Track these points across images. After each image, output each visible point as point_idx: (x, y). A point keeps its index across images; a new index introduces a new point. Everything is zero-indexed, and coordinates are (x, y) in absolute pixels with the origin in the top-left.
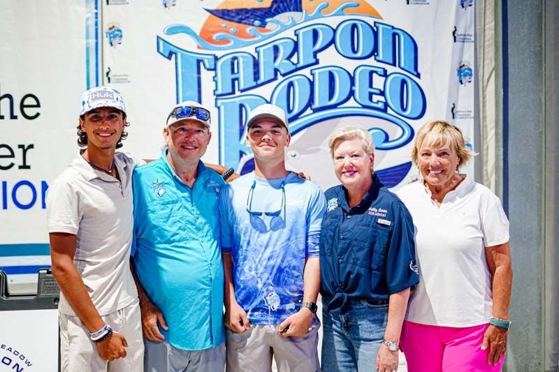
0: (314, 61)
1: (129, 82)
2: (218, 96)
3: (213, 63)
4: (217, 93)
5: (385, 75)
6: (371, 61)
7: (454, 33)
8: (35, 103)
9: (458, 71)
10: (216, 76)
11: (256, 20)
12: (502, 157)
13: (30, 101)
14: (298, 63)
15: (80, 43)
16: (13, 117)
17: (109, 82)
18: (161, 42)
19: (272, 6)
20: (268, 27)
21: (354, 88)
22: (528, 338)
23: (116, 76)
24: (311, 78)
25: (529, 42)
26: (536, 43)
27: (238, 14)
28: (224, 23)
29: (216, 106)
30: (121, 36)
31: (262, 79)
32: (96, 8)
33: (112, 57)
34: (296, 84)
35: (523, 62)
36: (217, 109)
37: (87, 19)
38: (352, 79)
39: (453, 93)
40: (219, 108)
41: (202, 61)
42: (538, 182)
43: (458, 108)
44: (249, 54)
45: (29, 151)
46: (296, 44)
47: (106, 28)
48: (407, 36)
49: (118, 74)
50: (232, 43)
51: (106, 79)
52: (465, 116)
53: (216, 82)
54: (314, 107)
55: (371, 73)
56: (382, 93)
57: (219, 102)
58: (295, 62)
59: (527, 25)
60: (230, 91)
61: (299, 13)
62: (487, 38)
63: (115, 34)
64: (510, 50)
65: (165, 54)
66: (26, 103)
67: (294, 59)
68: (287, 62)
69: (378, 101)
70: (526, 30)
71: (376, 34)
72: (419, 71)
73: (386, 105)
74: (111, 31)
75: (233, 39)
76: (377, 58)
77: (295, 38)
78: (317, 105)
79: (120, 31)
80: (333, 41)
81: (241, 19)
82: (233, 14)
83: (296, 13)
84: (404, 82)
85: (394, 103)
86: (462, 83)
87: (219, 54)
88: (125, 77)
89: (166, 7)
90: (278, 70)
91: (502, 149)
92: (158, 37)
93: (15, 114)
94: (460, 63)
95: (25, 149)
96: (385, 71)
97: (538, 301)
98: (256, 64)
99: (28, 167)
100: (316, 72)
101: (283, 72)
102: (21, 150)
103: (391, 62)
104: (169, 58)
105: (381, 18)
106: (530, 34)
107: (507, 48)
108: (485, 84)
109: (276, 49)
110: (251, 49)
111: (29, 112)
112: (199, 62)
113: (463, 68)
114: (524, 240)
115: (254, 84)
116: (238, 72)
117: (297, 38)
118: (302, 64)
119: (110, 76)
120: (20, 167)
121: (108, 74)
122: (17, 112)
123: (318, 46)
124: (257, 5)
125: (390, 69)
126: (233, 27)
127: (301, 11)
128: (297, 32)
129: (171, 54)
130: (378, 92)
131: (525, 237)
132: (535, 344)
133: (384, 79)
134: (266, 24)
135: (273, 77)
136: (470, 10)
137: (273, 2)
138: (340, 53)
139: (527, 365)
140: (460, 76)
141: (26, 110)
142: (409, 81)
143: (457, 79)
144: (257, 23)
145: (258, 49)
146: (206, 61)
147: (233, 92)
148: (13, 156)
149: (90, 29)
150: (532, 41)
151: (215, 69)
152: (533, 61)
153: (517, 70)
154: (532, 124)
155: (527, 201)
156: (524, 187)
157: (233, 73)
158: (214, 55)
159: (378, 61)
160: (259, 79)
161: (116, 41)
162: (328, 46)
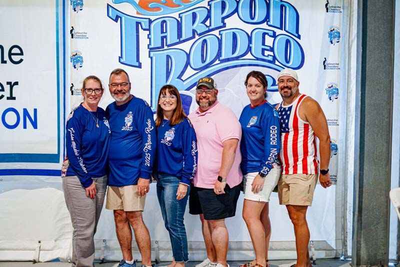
0: (222, 24)
1: (88, 38)
2: (151, 49)
3: (148, 25)
4: (150, 47)
5: (274, 36)
6: (264, 26)
7: (326, 5)
8: (19, 52)
9: (330, 34)
10: (150, 34)
12: (360, 98)
13: (15, 50)
14: (210, 26)
16: (4, 62)
17: (72, 37)
18: (110, 9)
21: (251, 45)
22: (377, 234)
23: (77, 33)
24: (219, 37)
25: (383, 13)
26: (389, 14)
29: (149, 57)
30: (82, 4)
31: (184, 38)
34: (208, 42)
35: (378, 27)
36: (150, 59)
38: (250, 38)
39: (325, 50)
40: (151, 58)
41: (140, 23)
42: (387, 118)
43: (329, 61)
44: (175, 18)
45: (15, 87)
46: (209, 11)
48: (291, 7)
49: (79, 32)
50: (162, 10)
51: (70, 35)
52: (333, 68)
53: (150, 39)
54: (221, 58)
55: (264, 34)
56: (272, 49)
57: (152, 54)
58: (208, 25)
60: (160, 46)
63: (78, 3)
64: (368, 19)
65: (113, 17)
67: (208, 23)
68: (202, 24)
69: (268, 55)
70: (381, 4)
71: (268, 5)
72: (300, 34)
73: (274, 58)
74: (75, 0)
75: (163, 7)
76: (269, 23)
77: (209, 8)
78: (223, 57)
80: (236, 10)
85: (281, 57)
86: (332, 43)
87: (152, 18)
88: (85, 35)
91: (360, 93)
92: (108, 5)
93: (5, 60)
94: (331, 28)
95: (12, 85)
96: (274, 33)
97: (385, 207)
98: (179, 25)
99: (14, 98)
100: (224, 33)
101: (199, 32)
102: (9, 85)
103: (279, 27)
104: (117, 22)
106: (384, 6)
107: (367, 17)
108: (351, 44)
109: (194, 16)
110: (176, 15)
111: (16, 58)
112: (138, 23)
113: (333, 32)
114: (376, 160)
115: (178, 40)
116: (166, 32)
117: (210, 8)
118: (213, 27)
119: (73, 33)
120: (8, 98)
121: (72, 31)
122: (6, 58)
123: (225, 14)
125: (278, 32)
128: (210, 3)
129: (117, 18)
130: (268, 48)
131: (376, 159)
132: (382, 239)
133: (273, 39)
135: (192, 36)
138: (242, 20)
139: (376, 254)
140: (331, 38)
141: (12, 56)
142: (292, 41)
143: (328, 40)
145: (181, 15)
146: (143, 23)
147: (163, 47)
148: (3, 90)
150: (385, 12)
151: (149, 30)
152: (385, 27)
153: (373, 33)
154: (384, 74)
155: (379, 131)
156: (376, 121)
157: (162, 32)
158: (149, 19)
159: (270, 26)
160: (181, 37)
161: (78, 8)
162: (233, 13)
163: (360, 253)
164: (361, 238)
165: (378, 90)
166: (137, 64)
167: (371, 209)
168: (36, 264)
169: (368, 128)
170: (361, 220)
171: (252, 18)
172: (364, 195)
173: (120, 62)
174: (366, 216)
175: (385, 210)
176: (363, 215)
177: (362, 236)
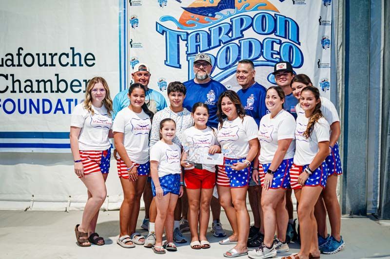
0: (241, 35)
1: (142, 47)
3: (186, 36)
4: (188, 53)
5: (280, 43)
6: (273, 36)
7: (320, 20)
8: (92, 58)
9: (322, 42)
10: (187, 43)
11: (209, 13)
12: (344, 89)
13: (90, 57)
14: (232, 36)
15: (116, 26)
16: (81, 65)
17: (132, 47)
18: (158, 26)
19: (218, 6)
20: (216, 17)
21: (262, 51)
22: (358, 191)
23: (135, 43)
24: (239, 45)
25: (362, 26)
26: (366, 26)
27: (200, 10)
28: (192, 15)
29: (187, 60)
30: (138, 23)
31: (212, 45)
32: (125, 8)
33: (133, 34)
34: (231, 48)
35: (358, 36)
36: (187, 62)
37: (120, 13)
38: (262, 45)
39: (319, 53)
40: (189, 61)
41: (180, 35)
42: (365, 104)
43: (322, 62)
44: (206, 31)
46: (231, 26)
47: (130, 18)
52: (325, 67)
53: (187, 47)
54: (240, 60)
55: (273, 42)
56: (279, 53)
57: (189, 58)
58: (231, 36)
59: (360, 16)
60: (195, 52)
61: (233, 10)
62: (340, 23)
63: (134, 21)
64: (350, 30)
65: (160, 32)
66: (87, 58)
67: (230, 35)
68: (226, 36)
69: (276, 58)
70: (360, 19)
71: (275, 21)
72: (300, 41)
73: (281, 59)
74: (133, 20)
76: (276, 34)
77: (231, 23)
78: (242, 59)
79: (137, 20)
80: (252, 25)
81: (201, 13)
82: (197, 10)
83: (231, 9)
84: (291, 47)
85: (285, 59)
86: (324, 48)
87: (189, 32)
88: (140, 45)
89: (161, 6)
90: (221, 41)
92: (157, 23)
93: (82, 64)
94: (323, 37)
96: (280, 41)
97: (364, 170)
98: (209, 36)
100: (242, 42)
101: (224, 41)
102: (85, 82)
103: (284, 36)
104: (163, 34)
105: (278, 12)
106: (362, 21)
108: (338, 49)
109: (220, 29)
110: (206, 29)
111: (90, 63)
112: (178, 36)
113: (325, 40)
114: (357, 136)
115: (208, 48)
116: (199, 42)
117: (232, 23)
118: (234, 37)
119: (132, 43)
121: (131, 42)
122: (83, 62)
123: (243, 27)
124: (210, 5)
125: (283, 40)
126: (197, 17)
127: (234, 8)
128: (232, 20)
129: (163, 31)
130: (276, 52)
131: (357, 134)
132: (362, 194)
133: (280, 45)
134: (215, 15)
135: (218, 44)
136: (330, 7)
137: (219, 3)
138: (255, 32)
139: (357, 206)
140: (323, 44)
141: (87, 61)
142: (294, 47)
143: (321, 45)
144: (210, 15)
145: (210, 29)
146: (182, 36)
147: (197, 52)
148: (80, 85)
149: (121, 18)
150: (363, 25)
151: (187, 40)
152: (363, 36)
153: (354, 41)
154: (363, 71)
155: (359, 114)
156: (357, 107)
157: (197, 42)
158: (187, 32)
159: (277, 36)
160: (211, 45)
161: (135, 25)
162: (249, 27)
163: (345, 205)
164: (346, 193)
165: (358, 83)
166: (178, 66)
167: (353, 171)
168: (106, 212)
169: (351, 111)
170: (346, 180)
171: (264, 31)
172: (348, 162)
173: (165, 64)
174: (350, 178)
175: (364, 173)
176: (347, 176)
177: (347, 192)
